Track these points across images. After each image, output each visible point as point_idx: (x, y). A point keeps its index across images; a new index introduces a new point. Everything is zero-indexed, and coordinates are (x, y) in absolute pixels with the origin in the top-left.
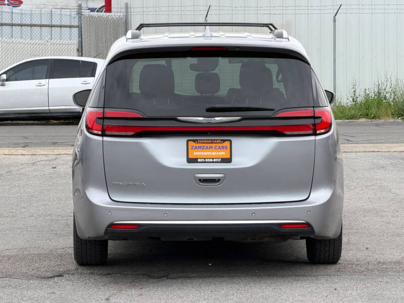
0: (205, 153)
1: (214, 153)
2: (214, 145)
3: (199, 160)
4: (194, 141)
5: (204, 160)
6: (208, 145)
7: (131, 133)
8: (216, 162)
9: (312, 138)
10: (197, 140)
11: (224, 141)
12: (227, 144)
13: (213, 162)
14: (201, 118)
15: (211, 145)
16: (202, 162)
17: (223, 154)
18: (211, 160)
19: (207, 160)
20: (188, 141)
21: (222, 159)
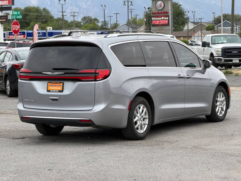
0: (54, 88)
1: (57, 88)
2: (57, 84)
3: (51, 91)
4: (50, 82)
5: (52, 91)
6: (55, 84)
7: (28, 79)
8: (57, 92)
9: (94, 82)
10: (51, 82)
11: (61, 83)
12: (62, 84)
13: (56, 92)
14: (50, 73)
15: (56, 84)
16: (52, 92)
17: (60, 88)
18: (55, 91)
19: (54, 91)
20: (48, 83)
21: (59, 91)
